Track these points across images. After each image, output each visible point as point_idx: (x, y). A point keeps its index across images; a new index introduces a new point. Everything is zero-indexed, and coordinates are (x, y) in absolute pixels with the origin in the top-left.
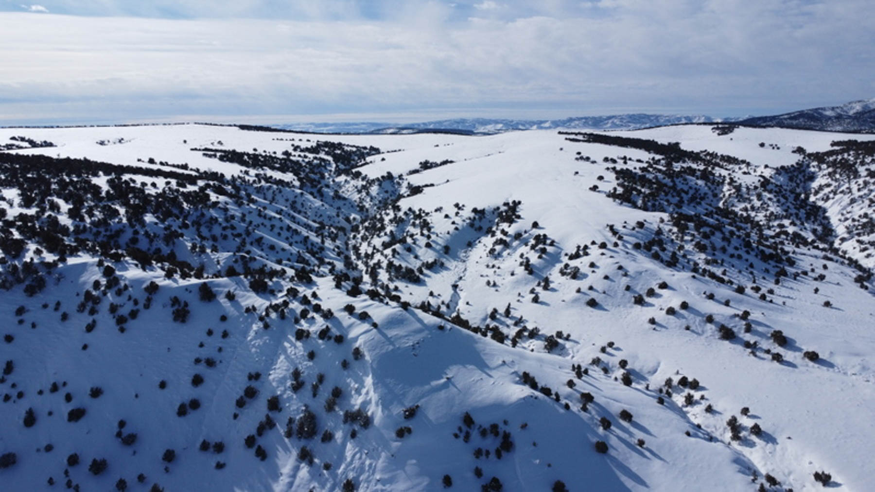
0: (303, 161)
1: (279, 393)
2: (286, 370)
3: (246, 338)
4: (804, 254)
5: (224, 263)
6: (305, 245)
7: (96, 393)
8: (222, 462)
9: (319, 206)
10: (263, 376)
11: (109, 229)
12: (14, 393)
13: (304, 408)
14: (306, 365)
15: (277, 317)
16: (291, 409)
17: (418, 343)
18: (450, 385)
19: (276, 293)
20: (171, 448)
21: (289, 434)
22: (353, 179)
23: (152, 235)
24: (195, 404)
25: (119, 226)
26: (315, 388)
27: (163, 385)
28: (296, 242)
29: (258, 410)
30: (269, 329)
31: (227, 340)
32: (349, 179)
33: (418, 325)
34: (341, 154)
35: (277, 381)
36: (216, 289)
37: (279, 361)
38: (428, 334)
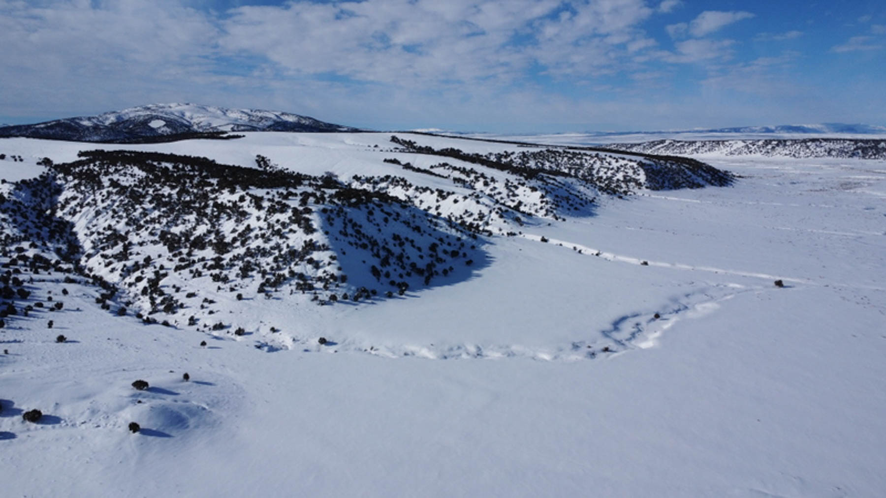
4: (44, 281)
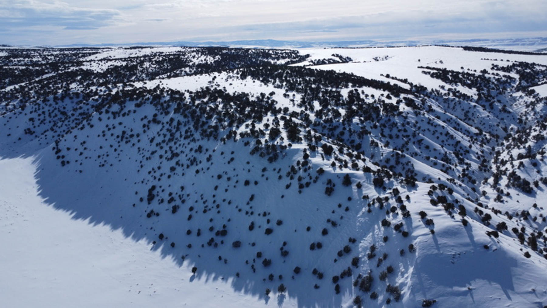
0: (494, 78)
1: (360, 256)
2: (370, 243)
3: (357, 214)
5: (385, 156)
6: (455, 147)
7: (279, 223)
8: (318, 285)
9: (485, 117)
10: (357, 242)
11: (331, 124)
12: (250, 211)
13: (369, 271)
14: (381, 244)
15: (378, 207)
16: (363, 269)
17: (459, 254)
18: (469, 294)
19: (386, 189)
20: (300, 267)
21: (356, 284)
22: (526, 95)
23: (353, 131)
24: (319, 246)
25: (337, 124)
26: (380, 261)
27: (309, 229)
28: (449, 145)
29: (346, 262)
30: (371, 213)
31: (348, 213)
32: (523, 95)
33: (467, 240)
34: (530, 72)
35: (363, 248)
36: (354, 179)
37: (368, 236)
38: (472, 249)
